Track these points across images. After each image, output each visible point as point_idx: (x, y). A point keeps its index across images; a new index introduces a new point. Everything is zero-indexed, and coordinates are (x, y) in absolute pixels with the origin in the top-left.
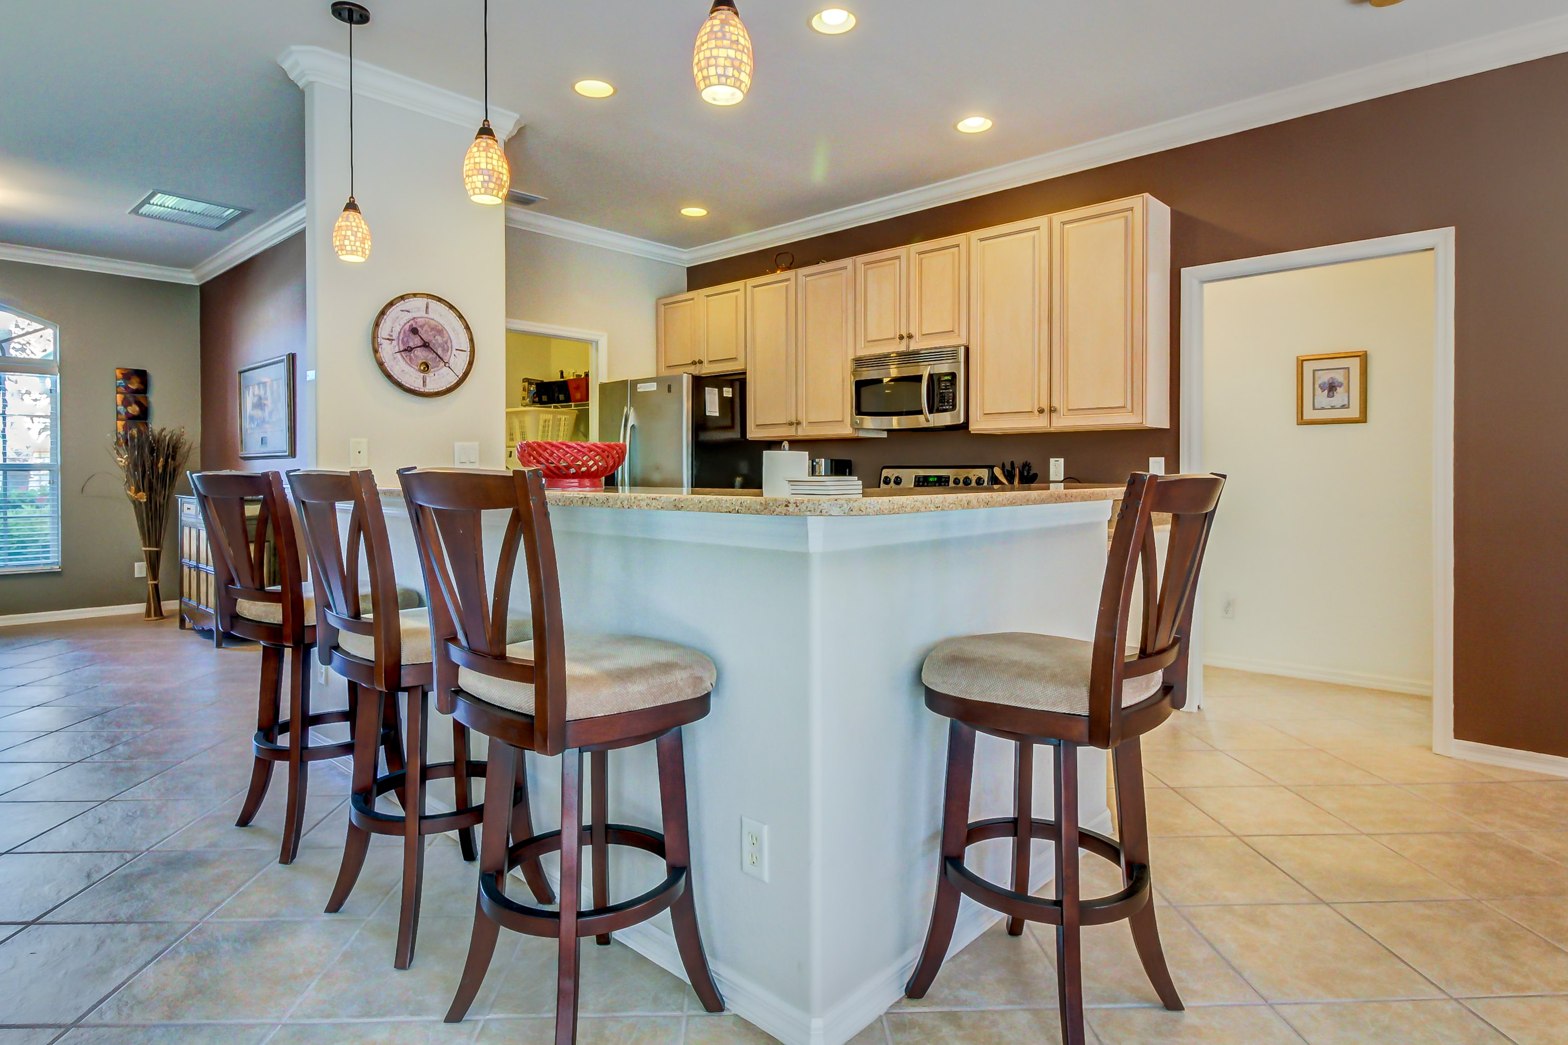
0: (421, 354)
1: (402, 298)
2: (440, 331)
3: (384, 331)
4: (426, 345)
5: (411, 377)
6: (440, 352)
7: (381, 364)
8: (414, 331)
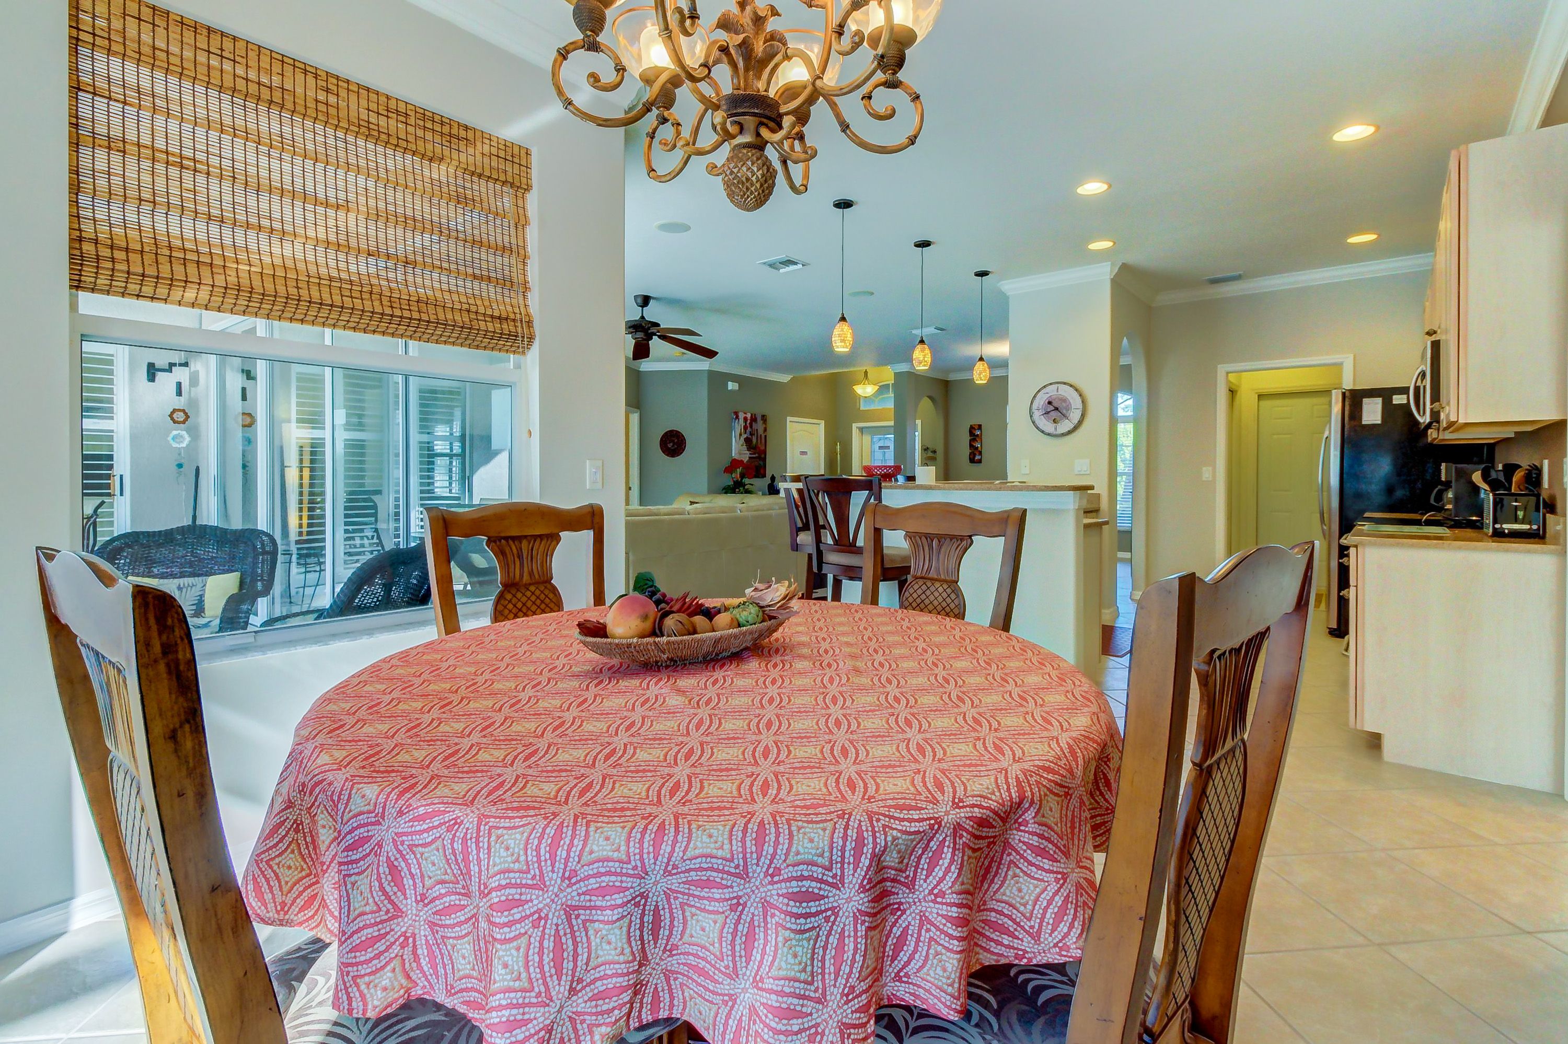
0: (1054, 414)
1: (1045, 387)
2: (1064, 400)
3: (1035, 406)
4: (1056, 409)
5: (1049, 427)
6: (1064, 411)
7: (1034, 422)
8: (1050, 403)
